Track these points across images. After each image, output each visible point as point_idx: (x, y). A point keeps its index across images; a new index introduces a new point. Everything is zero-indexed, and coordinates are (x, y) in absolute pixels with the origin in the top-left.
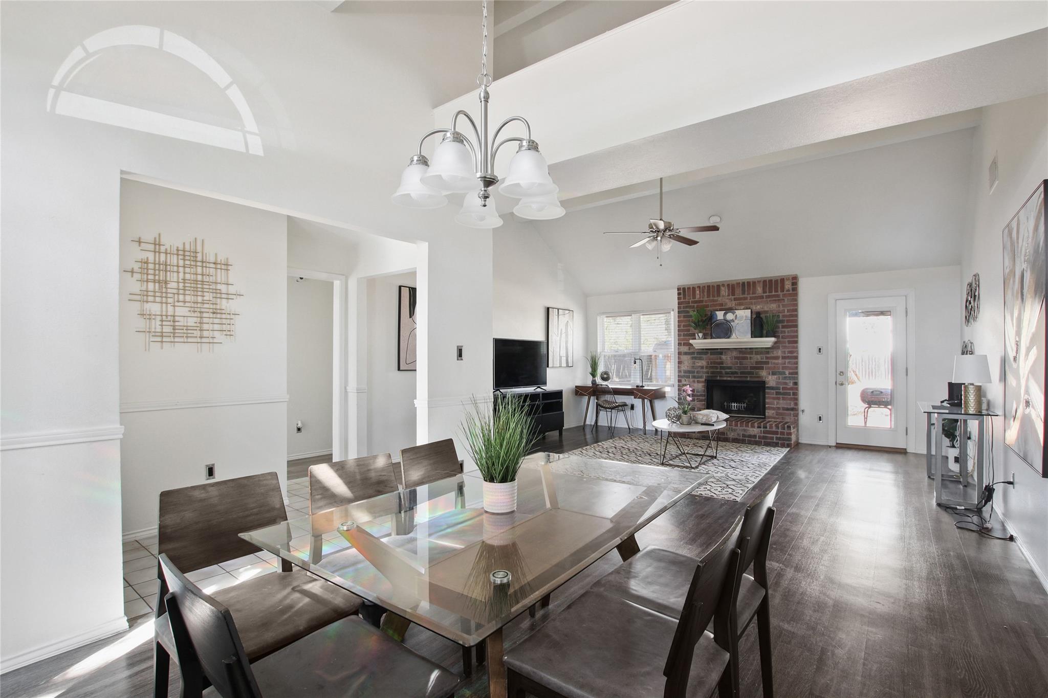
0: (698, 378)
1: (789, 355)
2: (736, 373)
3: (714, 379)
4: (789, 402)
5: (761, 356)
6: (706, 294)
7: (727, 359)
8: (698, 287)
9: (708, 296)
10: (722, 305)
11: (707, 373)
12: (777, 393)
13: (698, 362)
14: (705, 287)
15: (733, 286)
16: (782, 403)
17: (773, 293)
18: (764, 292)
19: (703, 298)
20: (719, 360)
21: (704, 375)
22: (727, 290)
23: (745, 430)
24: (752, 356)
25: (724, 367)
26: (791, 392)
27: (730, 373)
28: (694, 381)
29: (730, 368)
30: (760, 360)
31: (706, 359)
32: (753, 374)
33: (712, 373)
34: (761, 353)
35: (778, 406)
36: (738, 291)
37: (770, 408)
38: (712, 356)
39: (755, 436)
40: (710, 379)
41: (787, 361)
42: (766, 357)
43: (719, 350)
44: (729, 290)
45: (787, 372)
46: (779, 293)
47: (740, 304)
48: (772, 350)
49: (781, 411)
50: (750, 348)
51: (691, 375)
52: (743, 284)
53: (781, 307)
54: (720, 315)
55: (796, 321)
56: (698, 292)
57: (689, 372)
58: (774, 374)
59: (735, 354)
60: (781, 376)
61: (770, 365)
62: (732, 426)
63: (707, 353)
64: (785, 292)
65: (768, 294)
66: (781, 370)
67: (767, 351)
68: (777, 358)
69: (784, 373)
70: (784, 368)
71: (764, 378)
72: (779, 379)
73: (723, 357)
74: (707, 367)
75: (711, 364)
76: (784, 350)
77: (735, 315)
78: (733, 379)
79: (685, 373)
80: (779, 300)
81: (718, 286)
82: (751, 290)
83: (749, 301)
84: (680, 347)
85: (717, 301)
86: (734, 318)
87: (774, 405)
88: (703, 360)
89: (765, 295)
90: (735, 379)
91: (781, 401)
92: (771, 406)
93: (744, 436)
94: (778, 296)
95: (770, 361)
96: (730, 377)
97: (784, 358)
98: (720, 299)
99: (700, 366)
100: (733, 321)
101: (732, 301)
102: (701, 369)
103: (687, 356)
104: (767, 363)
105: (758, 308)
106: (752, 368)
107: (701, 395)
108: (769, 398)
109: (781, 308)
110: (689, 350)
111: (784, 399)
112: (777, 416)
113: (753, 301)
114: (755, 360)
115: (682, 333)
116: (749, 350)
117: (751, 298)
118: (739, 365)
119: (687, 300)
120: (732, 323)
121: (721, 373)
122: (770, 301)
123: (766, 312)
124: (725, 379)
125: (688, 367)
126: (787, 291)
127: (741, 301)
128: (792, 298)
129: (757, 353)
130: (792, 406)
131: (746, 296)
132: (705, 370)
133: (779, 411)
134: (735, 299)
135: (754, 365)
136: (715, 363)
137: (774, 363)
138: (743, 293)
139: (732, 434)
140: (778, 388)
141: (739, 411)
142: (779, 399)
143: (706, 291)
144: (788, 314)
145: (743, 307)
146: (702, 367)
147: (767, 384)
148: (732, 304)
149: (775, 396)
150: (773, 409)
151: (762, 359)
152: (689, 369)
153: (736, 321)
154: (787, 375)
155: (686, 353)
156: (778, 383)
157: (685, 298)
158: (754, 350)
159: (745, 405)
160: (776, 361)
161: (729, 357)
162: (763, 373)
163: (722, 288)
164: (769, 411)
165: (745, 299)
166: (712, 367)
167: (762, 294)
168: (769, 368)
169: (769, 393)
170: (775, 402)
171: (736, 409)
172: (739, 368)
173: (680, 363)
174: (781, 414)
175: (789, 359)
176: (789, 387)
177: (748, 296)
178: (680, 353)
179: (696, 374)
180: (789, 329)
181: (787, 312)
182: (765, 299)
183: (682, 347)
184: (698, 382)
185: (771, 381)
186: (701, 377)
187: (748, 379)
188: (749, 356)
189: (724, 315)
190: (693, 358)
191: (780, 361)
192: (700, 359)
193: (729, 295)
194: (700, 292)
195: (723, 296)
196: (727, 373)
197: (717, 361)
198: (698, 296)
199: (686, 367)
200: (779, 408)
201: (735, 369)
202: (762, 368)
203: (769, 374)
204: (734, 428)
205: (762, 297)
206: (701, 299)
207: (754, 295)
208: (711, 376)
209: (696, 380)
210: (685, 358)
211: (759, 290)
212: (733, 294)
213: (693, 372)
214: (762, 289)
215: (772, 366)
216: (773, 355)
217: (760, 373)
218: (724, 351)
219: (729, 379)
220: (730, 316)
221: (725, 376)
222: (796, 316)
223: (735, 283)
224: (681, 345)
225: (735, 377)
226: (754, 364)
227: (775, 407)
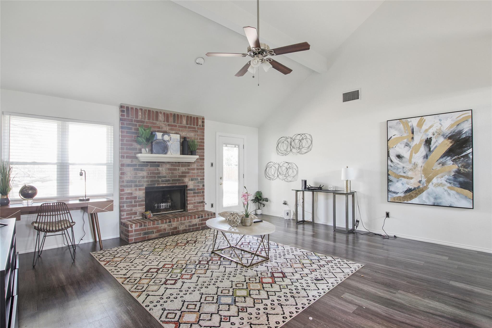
0: (139, 187)
1: (200, 167)
2: (169, 180)
3: (153, 186)
4: (200, 198)
5: (185, 168)
6: (147, 116)
7: (163, 170)
8: (140, 109)
9: (149, 119)
10: (159, 128)
11: (148, 181)
12: (194, 193)
13: (140, 173)
14: (146, 110)
15: (167, 115)
16: (197, 199)
17: (192, 126)
18: (187, 124)
19: (144, 119)
20: (157, 171)
21: (145, 184)
22: (163, 117)
23: (190, 222)
24: (179, 168)
25: (161, 176)
26: (201, 191)
27: (165, 181)
28: (136, 190)
29: (165, 177)
30: (184, 171)
31: (146, 171)
32: (180, 181)
33: (152, 181)
34: (185, 166)
35: (194, 201)
36: (171, 119)
37: (190, 203)
38: (151, 168)
39: (196, 225)
40: (150, 186)
41: (199, 171)
42: (188, 168)
43: (157, 163)
44: (164, 117)
45: (199, 179)
46: (195, 126)
47: (172, 130)
48: (191, 164)
49: (196, 204)
50: (178, 162)
51: (133, 184)
52: (174, 115)
53: (196, 135)
54: (159, 136)
55: (203, 146)
56: (140, 113)
57: (132, 181)
58: (192, 180)
59: (168, 166)
60: (196, 181)
61: (190, 174)
62: (182, 220)
63: (148, 165)
64: (198, 127)
65: (189, 126)
66: (196, 177)
67: (189, 164)
68: (193, 169)
69: (197, 179)
70: (198, 176)
71: (187, 183)
72: (195, 183)
73: (160, 168)
74: (147, 177)
75: (150, 174)
76: (197, 164)
77: (170, 137)
78: (167, 185)
79: (128, 183)
80: (195, 131)
81: (157, 113)
82: (179, 121)
83: (177, 128)
84: (123, 159)
85: (155, 124)
86: (169, 140)
87: (192, 201)
88: (144, 171)
89: (187, 126)
90: (169, 185)
91: (196, 198)
92: (190, 202)
93: (190, 226)
94: (195, 128)
95: (190, 171)
96: (165, 184)
97: (198, 169)
98: (158, 123)
99: (141, 176)
100: (168, 141)
101: (166, 126)
102: (142, 179)
103: (130, 168)
104: (188, 173)
105: (184, 134)
106: (180, 176)
107: (142, 201)
108: (190, 197)
109: (196, 137)
110: (132, 162)
111: (198, 196)
112: (194, 208)
113: (181, 129)
114: (182, 171)
115: (125, 147)
116: (177, 164)
117: (179, 127)
118: (171, 175)
119: (130, 118)
120: (168, 143)
121: (158, 181)
122: (190, 130)
123: (189, 138)
124: (161, 185)
125: (130, 177)
126: (199, 126)
127: (172, 127)
128: (202, 131)
129: (183, 166)
130: (202, 200)
131: (176, 124)
132: (145, 179)
133: (195, 205)
134: (169, 125)
135: (181, 175)
136: (153, 173)
137: (193, 173)
138: (174, 122)
139: (182, 227)
140: (194, 190)
141: (166, 209)
142: (195, 196)
143: (147, 114)
144: (200, 141)
145: (174, 132)
146: (143, 177)
147: (189, 187)
148: (167, 128)
149: (193, 195)
150: (192, 203)
151: (185, 170)
152: (132, 179)
153: (171, 142)
154: (199, 181)
155: (128, 165)
156: (195, 186)
157: (128, 116)
158: (181, 164)
159: (170, 204)
160: (194, 172)
161: (164, 168)
162: (186, 180)
163: (160, 115)
164: (189, 206)
165: (176, 126)
166: (151, 177)
167: (186, 125)
168: (190, 176)
169: (190, 193)
170: (193, 199)
171: (163, 208)
172: (171, 177)
173: (122, 174)
174: (197, 206)
175: (201, 170)
176: (200, 188)
177: (177, 125)
178: (122, 165)
179: (137, 183)
180: (200, 151)
181: (199, 140)
182: (187, 129)
183: (125, 159)
184: (140, 190)
185: (191, 185)
186: (142, 186)
187: (177, 185)
188: (177, 168)
189: (162, 136)
190: (135, 169)
191: (196, 171)
192: (142, 170)
193: (164, 121)
194: (142, 113)
195: (161, 121)
196: (162, 181)
197: (155, 172)
198: (140, 117)
199: (129, 177)
200: (195, 203)
201: (168, 177)
202: (185, 177)
203: (190, 180)
204: (183, 222)
205: (185, 127)
206: (143, 120)
207: (181, 125)
208: (151, 184)
209: (138, 188)
210: (127, 170)
211: (184, 122)
212: (168, 121)
213: (135, 182)
214: (186, 121)
215: (192, 174)
216: (192, 167)
217: (185, 180)
218: (160, 164)
219: (164, 185)
220: (166, 137)
221: (162, 184)
222: (204, 143)
223: (169, 113)
224: (124, 158)
225: (168, 184)
226: (181, 173)
227: (193, 202)
